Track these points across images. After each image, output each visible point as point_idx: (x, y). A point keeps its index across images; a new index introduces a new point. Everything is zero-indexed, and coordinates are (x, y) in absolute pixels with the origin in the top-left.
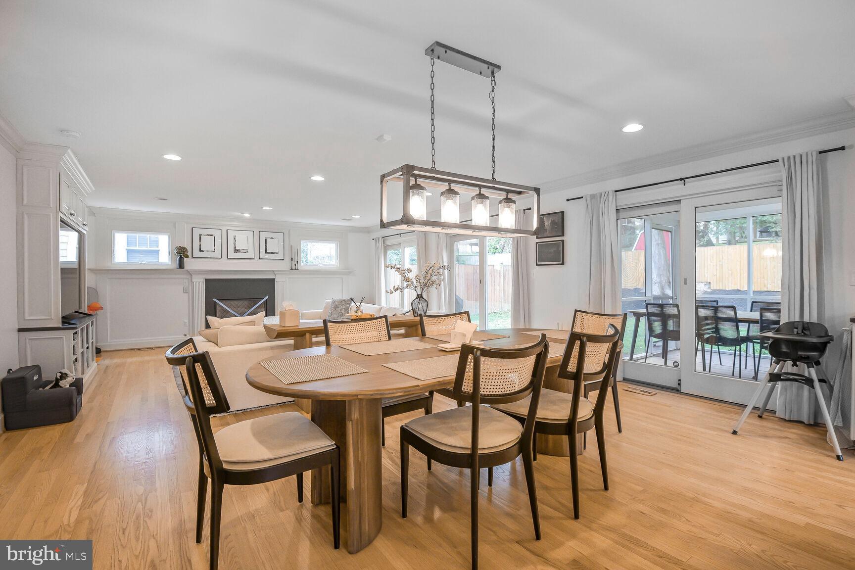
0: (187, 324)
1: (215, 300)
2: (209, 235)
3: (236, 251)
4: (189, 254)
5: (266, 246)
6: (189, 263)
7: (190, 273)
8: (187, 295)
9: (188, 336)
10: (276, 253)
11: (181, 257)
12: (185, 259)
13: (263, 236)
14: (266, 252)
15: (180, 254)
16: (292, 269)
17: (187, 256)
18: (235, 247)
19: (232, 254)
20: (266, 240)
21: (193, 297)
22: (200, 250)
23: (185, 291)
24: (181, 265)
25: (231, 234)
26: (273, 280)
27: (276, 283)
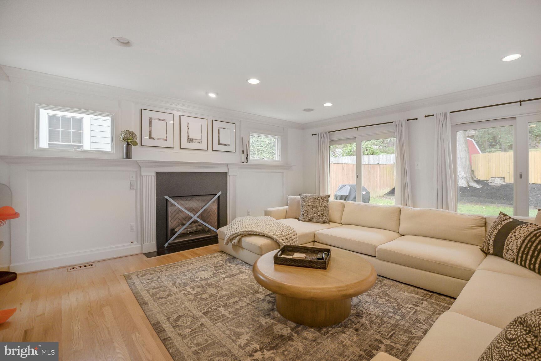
0: (135, 228)
1: (167, 197)
2: (160, 120)
3: (190, 140)
4: (138, 141)
5: (219, 137)
6: (137, 153)
7: (139, 165)
8: (134, 191)
9: (135, 243)
10: (228, 145)
11: (128, 144)
12: (133, 147)
13: (216, 125)
14: (219, 144)
15: (127, 139)
16: (243, 162)
17: (136, 144)
18: (188, 136)
19: (185, 144)
20: (219, 130)
21: (142, 194)
22: (151, 138)
23: (132, 187)
24: (128, 155)
25: (184, 121)
26: (226, 174)
27: (228, 177)
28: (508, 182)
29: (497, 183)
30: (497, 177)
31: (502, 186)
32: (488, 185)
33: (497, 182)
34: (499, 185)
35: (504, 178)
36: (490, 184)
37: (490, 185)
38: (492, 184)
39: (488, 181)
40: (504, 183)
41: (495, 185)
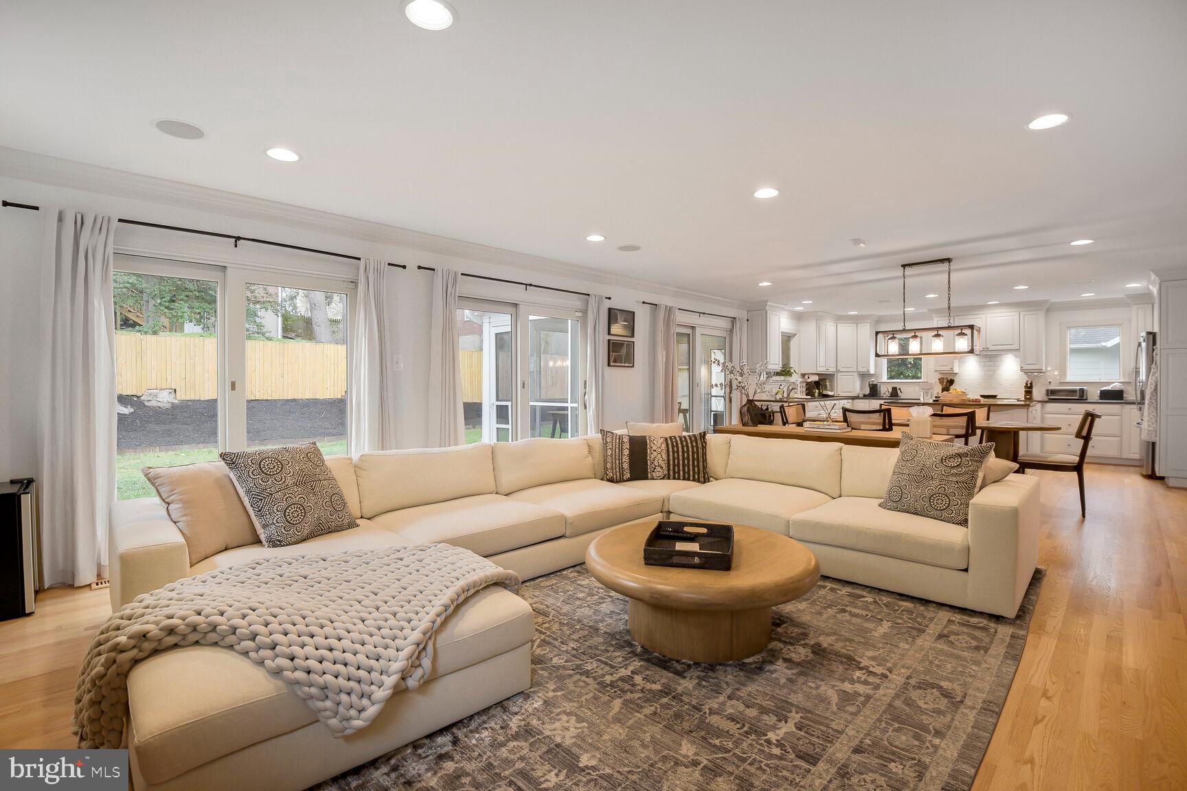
28: (184, 398)
29: (163, 402)
30: (159, 387)
31: (174, 406)
32: (145, 406)
33: (162, 398)
34: (168, 406)
35: (175, 390)
36: (146, 404)
37: (149, 407)
38: (153, 403)
39: (142, 398)
40: (176, 401)
41: (159, 404)
